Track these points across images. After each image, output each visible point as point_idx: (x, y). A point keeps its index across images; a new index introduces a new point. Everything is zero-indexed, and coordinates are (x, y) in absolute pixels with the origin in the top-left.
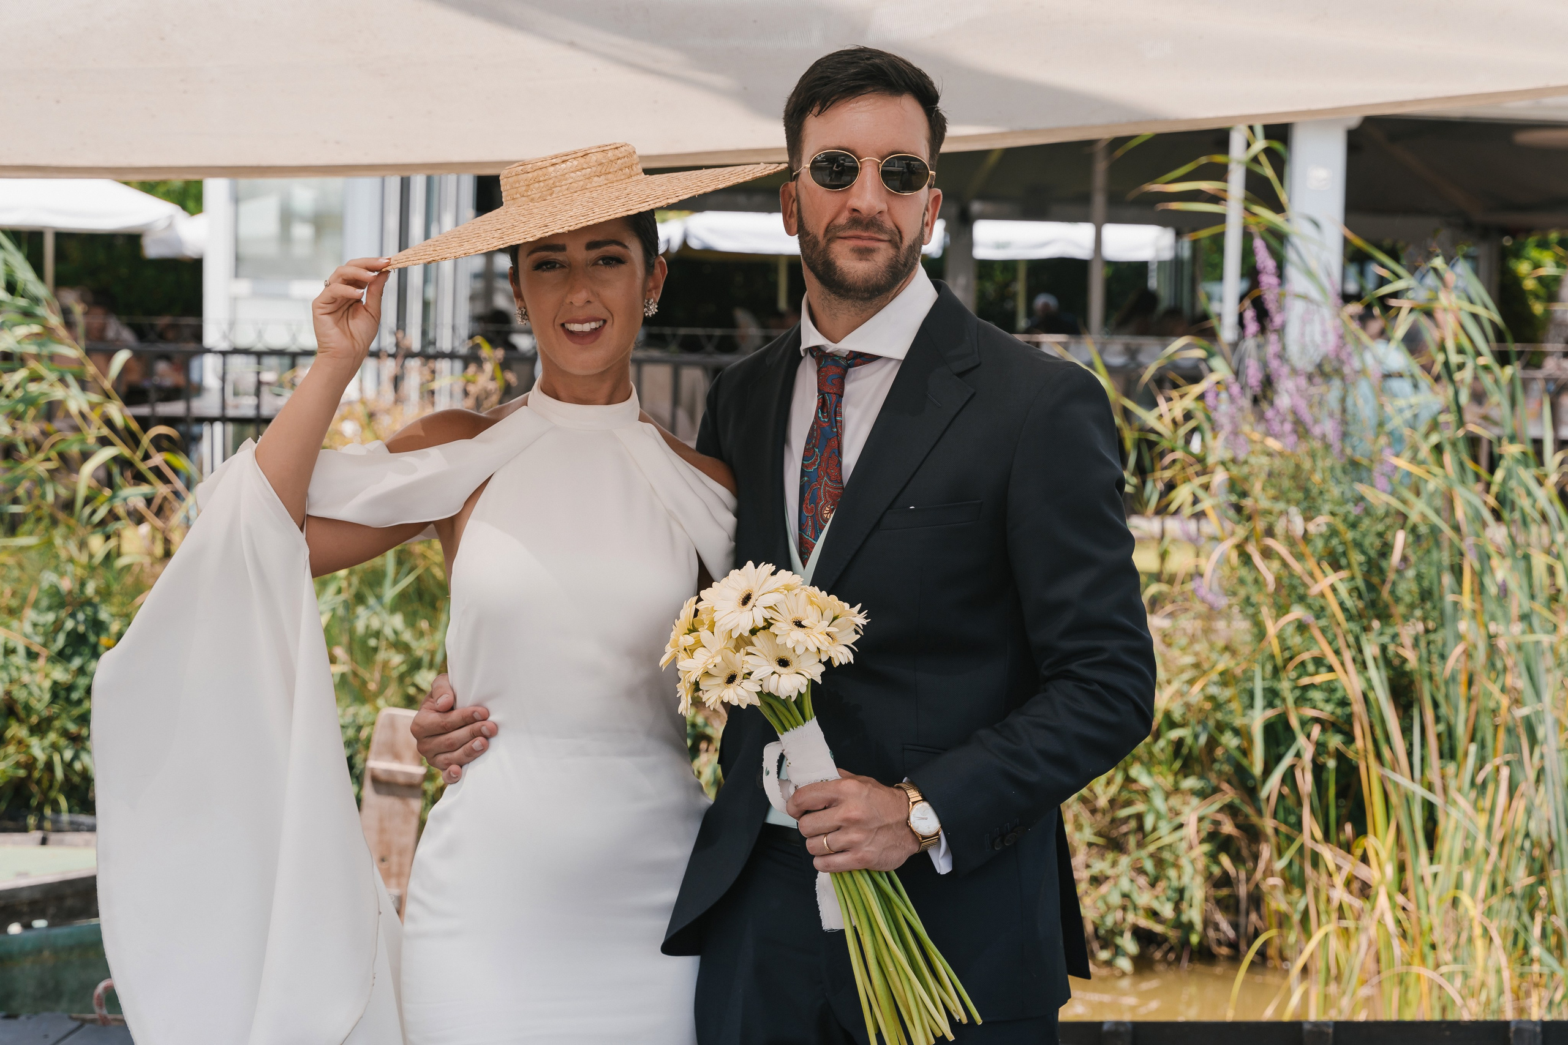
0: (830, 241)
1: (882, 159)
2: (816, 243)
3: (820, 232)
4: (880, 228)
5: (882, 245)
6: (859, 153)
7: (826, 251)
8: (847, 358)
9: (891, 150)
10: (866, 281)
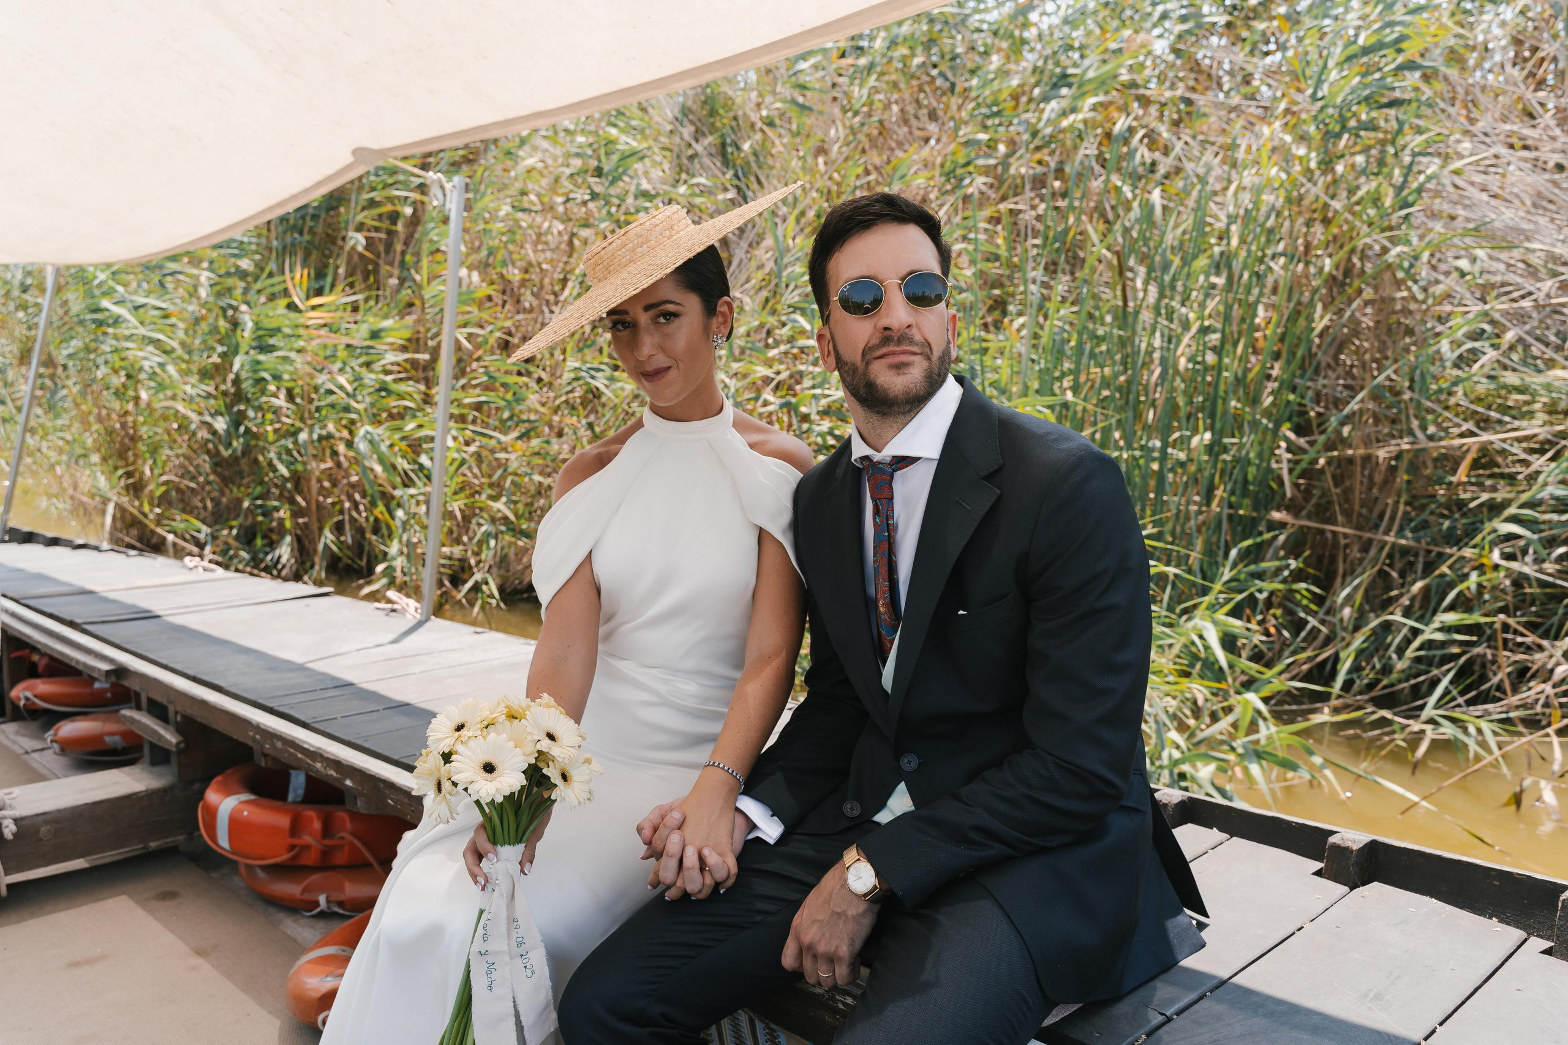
0: (867, 364)
1: (903, 279)
2: (855, 369)
3: (857, 359)
4: (911, 341)
5: (917, 359)
6: (880, 277)
7: (866, 373)
8: (890, 464)
9: (908, 270)
10: (906, 393)
